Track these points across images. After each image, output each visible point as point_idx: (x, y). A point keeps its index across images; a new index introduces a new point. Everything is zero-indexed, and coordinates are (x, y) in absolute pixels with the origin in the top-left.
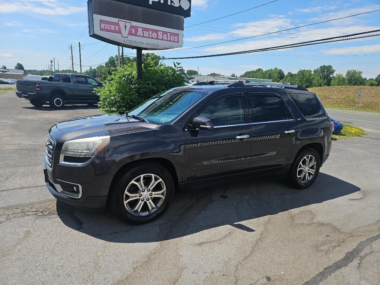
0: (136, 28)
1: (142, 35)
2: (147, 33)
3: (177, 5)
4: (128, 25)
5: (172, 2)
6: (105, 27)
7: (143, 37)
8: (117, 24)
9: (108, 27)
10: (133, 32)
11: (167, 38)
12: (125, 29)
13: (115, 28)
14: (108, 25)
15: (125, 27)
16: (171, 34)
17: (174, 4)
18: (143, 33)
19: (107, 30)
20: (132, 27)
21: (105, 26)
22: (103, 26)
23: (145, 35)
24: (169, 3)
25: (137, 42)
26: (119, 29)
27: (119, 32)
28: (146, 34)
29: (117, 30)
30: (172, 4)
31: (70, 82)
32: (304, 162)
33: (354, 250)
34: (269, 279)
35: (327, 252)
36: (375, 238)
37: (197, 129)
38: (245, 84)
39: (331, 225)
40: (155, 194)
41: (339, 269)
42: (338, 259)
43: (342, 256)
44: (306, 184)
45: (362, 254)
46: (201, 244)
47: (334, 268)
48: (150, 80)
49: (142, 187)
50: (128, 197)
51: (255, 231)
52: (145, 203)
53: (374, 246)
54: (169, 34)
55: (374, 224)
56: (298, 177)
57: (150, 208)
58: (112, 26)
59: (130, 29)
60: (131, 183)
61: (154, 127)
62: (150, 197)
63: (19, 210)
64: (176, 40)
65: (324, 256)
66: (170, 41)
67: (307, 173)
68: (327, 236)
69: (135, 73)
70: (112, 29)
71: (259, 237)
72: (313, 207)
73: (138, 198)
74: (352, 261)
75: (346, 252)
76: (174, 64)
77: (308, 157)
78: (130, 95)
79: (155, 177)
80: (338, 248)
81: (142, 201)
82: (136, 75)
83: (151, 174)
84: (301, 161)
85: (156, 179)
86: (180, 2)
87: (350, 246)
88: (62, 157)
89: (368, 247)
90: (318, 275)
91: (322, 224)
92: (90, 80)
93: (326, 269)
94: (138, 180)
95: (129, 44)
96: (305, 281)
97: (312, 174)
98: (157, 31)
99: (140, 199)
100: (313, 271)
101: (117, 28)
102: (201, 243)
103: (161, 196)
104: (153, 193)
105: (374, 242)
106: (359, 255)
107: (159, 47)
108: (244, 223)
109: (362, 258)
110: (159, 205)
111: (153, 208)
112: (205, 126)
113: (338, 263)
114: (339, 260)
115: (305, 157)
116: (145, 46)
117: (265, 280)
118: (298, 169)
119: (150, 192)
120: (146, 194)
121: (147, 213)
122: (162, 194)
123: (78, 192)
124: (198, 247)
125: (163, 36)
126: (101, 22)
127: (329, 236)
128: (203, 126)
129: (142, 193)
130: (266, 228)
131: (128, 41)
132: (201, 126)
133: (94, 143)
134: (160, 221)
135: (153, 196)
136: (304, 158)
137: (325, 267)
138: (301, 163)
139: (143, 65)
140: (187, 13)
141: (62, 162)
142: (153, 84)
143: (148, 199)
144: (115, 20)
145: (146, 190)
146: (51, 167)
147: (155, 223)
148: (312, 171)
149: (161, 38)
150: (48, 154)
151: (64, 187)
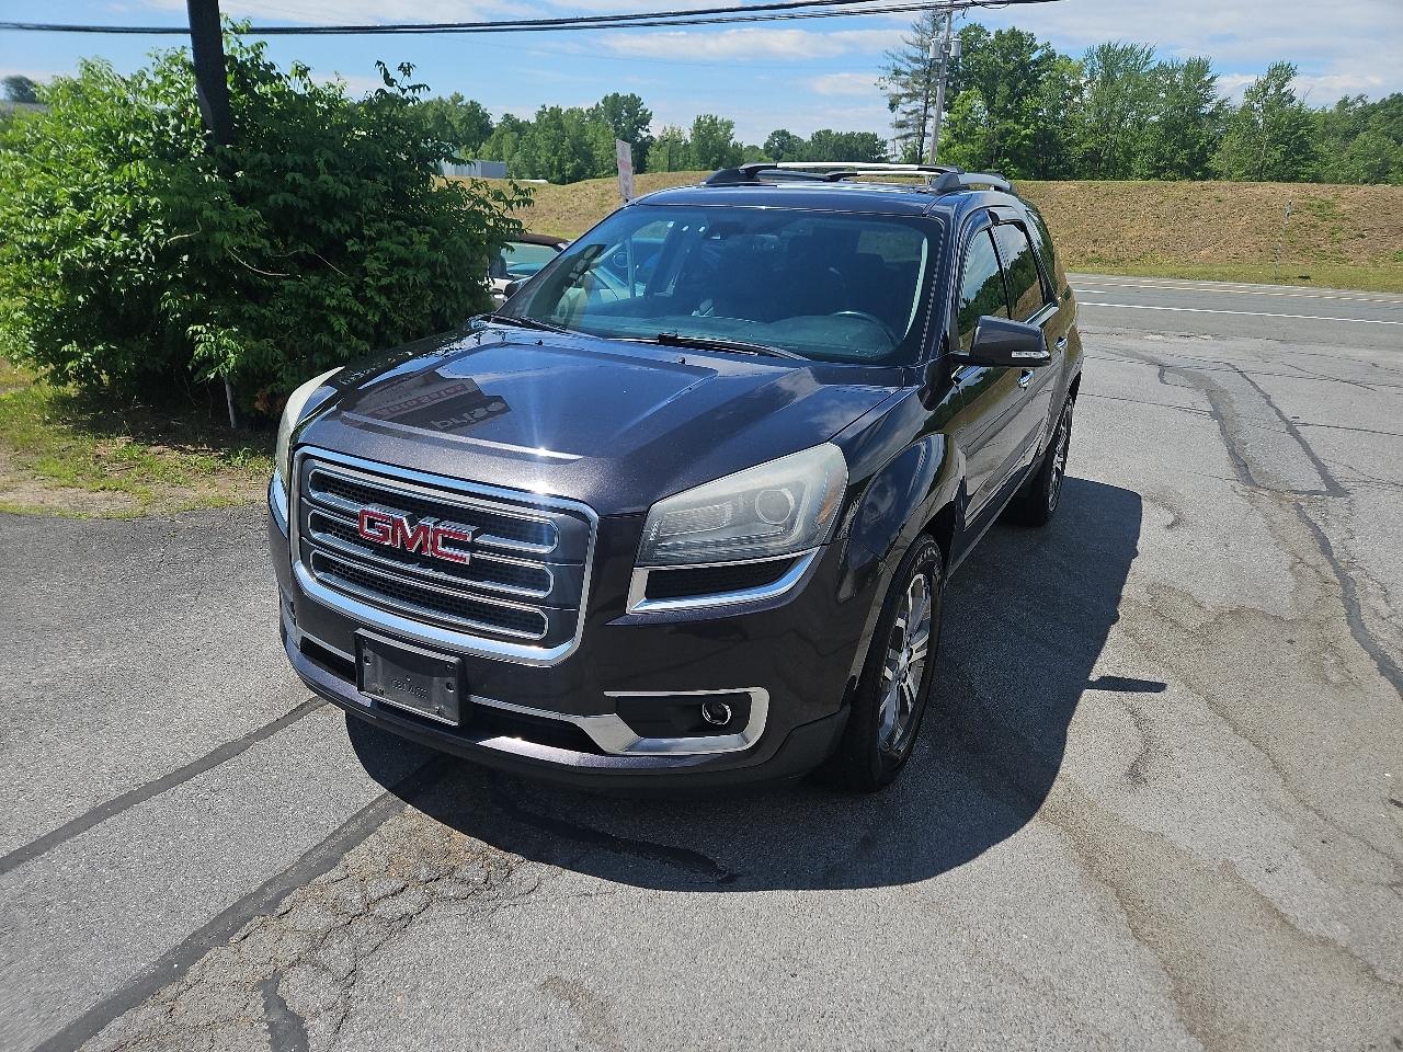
33: (1373, 659)
34: (1397, 804)
36: (1354, 616)
39: (1252, 610)
40: (918, 650)
46: (1135, 775)
51: (1164, 684)
53: (1382, 636)
55: (1299, 580)
57: (910, 709)
62: (907, 666)
71: (1201, 699)
72: (1145, 570)
75: (1374, 670)
79: (924, 584)
80: (1352, 667)
83: (920, 577)
88: (640, 578)
89: (1380, 644)
91: (1235, 614)
102: (1131, 774)
103: (925, 653)
104: (915, 647)
105: (1367, 626)
108: (1103, 670)
112: (1031, 355)
117: (1398, 811)
119: (910, 646)
120: (904, 658)
121: (899, 731)
122: (928, 643)
124: (1146, 791)
127: (1293, 641)
128: (1023, 355)
129: (899, 658)
132: (1014, 355)
135: (914, 658)
143: (904, 675)
146: (550, 642)
150: (475, 584)
151: (643, 719)
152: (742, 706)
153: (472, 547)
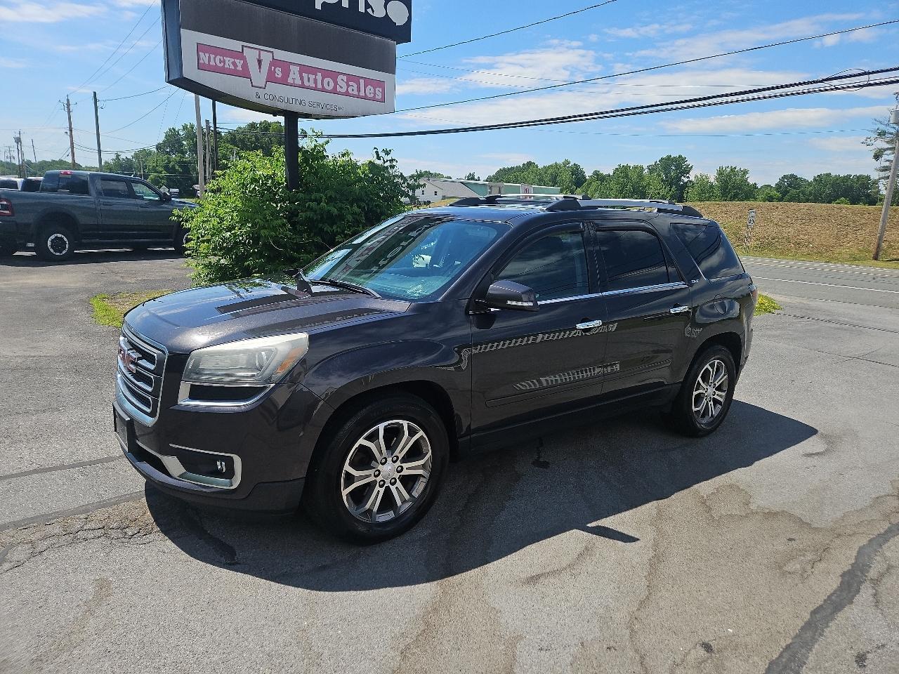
0: (286, 66)
1: (298, 82)
2: (313, 77)
3: (379, 13)
4: (266, 58)
5: (367, 5)
6: (209, 61)
7: (303, 86)
8: (240, 55)
9: (216, 61)
10: (279, 73)
11: (359, 90)
12: (260, 67)
13: (234, 64)
14: (218, 57)
15: (260, 62)
16: (368, 82)
17: (373, 11)
18: (302, 78)
19: (215, 70)
20: (275, 62)
21: (209, 57)
22: (205, 58)
23: (306, 84)
24: (362, 9)
25: (288, 99)
26: (245, 66)
27: (245, 74)
28: (309, 80)
29: (240, 68)
30: (369, 10)
31: (87, 192)
32: (705, 378)
33: (852, 565)
34: (708, 647)
35: (804, 575)
36: (885, 537)
37: (492, 310)
38: (583, 203)
39: (791, 515)
40: (409, 469)
41: (840, 610)
42: (830, 590)
43: (833, 583)
44: (708, 424)
45: (873, 573)
46: (533, 579)
47: (829, 611)
48: (318, 191)
49: (381, 452)
50: (350, 479)
51: (638, 539)
52: (388, 491)
53: (888, 554)
54: (362, 81)
55: (871, 506)
56: (694, 409)
57: (399, 503)
58: (227, 59)
59: (270, 68)
60: (356, 445)
61: (401, 307)
62: (397, 475)
63: (57, 529)
64: (379, 96)
65: (800, 585)
66: (365, 98)
67: (710, 401)
68: (790, 540)
69: (281, 174)
70: (227, 66)
71: (651, 554)
72: (739, 475)
73: (372, 479)
74: (858, 591)
75: (840, 572)
76: (377, 153)
77: (712, 366)
78: (274, 229)
79: (409, 427)
80: (821, 566)
81: (381, 486)
82: (284, 179)
83: (401, 421)
84: (700, 375)
85: (412, 432)
86: (385, 7)
87: (844, 558)
88: (184, 388)
89: (878, 558)
90: (802, 628)
91: (771, 515)
92: (139, 189)
93: (814, 613)
94: (373, 437)
95: (268, 103)
96: (784, 645)
97: (720, 403)
98: (334, 75)
99: (375, 481)
100: (791, 621)
101: (239, 63)
102: (532, 577)
103: (420, 472)
104: (405, 465)
105: (886, 545)
106: (866, 576)
107: (340, 113)
108: (606, 522)
109: (876, 582)
110: (416, 494)
111: (404, 501)
112: (520, 304)
113: (833, 598)
114: (832, 592)
115: (707, 366)
116: (307, 110)
117: (702, 652)
118: (695, 393)
119: (398, 463)
120: (388, 469)
121: (390, 515)
122: (423, 466)
123: (230, 474)
124: (527, 589)
125: (348, 86)
126: (200, 48)
127: (794, 540)
128: (514, 303)
129: (380, 467)
130: (659, 531)
131: (267, 97)
132: (509, 302)
133: (270, 352)
134: (420, 532)
135: (405, 472)
136: (705, 368)
137: (811, 608)
138: (699, 379)
139: (300, 154)
140: (404, 34)
141: (184, 401)
142: (330, 200)
143: (393, 481)
144: (236, 45)
145: (389, 460)
146: (152, 415)
147: (407, 537)
148: (720, 396)
149: (344, 90)
150: (136, 382)
151: (190, 462)
152: (230, 463)
153: (137, 365)
